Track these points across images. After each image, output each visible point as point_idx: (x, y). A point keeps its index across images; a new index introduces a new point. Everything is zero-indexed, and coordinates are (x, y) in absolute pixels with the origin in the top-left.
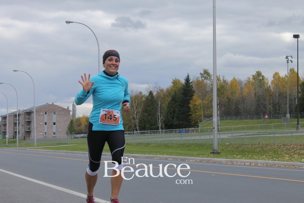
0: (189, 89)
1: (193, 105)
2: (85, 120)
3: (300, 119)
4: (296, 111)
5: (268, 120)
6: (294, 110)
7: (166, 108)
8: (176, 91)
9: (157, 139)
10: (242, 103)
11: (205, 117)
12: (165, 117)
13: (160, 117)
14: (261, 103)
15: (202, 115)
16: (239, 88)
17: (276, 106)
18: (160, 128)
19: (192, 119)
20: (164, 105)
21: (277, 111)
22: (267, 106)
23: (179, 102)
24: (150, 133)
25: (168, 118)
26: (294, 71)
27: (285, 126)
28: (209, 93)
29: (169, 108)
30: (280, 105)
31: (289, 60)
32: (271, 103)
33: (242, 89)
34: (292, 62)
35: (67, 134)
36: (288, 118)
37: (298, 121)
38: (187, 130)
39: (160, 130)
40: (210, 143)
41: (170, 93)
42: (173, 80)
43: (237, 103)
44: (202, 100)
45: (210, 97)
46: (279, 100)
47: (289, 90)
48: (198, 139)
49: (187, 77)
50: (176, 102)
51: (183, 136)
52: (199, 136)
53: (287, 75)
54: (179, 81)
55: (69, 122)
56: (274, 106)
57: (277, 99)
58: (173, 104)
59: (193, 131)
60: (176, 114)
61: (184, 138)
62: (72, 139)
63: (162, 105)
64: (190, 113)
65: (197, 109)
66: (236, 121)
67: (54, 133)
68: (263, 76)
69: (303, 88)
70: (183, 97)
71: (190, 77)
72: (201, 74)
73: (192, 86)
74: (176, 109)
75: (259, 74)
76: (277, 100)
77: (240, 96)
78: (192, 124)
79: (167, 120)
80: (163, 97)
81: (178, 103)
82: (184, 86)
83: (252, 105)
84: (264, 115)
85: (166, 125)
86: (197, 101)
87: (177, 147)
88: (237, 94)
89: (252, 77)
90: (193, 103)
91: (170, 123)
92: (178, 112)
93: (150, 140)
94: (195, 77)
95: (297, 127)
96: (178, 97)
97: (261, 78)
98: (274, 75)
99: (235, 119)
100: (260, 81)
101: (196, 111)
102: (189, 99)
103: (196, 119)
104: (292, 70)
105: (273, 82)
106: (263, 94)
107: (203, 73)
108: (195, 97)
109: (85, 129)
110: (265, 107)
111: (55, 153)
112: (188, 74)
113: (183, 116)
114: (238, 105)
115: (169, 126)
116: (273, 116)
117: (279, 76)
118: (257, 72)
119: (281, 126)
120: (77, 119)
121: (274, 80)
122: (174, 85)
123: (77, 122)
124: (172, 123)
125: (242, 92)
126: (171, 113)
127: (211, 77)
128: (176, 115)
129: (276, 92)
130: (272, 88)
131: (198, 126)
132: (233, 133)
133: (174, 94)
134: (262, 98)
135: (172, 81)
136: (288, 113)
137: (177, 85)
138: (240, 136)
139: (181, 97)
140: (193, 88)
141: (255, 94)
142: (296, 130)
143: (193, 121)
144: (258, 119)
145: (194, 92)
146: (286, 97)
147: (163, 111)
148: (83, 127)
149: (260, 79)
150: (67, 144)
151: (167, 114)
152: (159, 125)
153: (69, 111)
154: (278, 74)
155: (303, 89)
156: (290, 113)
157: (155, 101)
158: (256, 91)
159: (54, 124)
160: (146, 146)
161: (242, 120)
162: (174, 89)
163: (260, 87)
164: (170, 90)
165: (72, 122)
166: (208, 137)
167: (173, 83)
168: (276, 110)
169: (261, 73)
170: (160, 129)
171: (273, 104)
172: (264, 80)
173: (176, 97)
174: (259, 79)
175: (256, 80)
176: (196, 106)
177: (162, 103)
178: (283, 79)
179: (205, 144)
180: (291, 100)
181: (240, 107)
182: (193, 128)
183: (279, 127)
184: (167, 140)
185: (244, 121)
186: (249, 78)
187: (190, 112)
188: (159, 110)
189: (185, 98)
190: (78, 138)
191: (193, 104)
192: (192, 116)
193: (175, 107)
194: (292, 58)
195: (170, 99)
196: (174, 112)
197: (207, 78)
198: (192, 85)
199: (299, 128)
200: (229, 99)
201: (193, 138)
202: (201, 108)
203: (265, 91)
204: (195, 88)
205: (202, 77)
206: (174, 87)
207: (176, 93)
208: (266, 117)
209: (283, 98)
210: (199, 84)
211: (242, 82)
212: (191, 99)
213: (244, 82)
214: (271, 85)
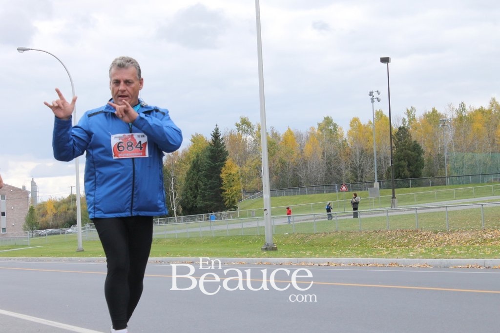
0: (219, 149)
1: (227, 175)
2: (52, 206)
3: (395, 190)
4: (388, 178)
5: (345, 193)
6: (384, 176)
7: (183, 181)
8: (198, 153)
9: (173, 232)
10: (303, 168)
11: (246, 192)
12: (182, 195)
13: (175, 195)
14: (334, 167)
15: (241, 190)
16: (298, 144)
17: (357, 170)
18: (175, 213)
19: (225, 197)
20: (179, 177)
21: (359, 179)
22: (343, 171)
23: (203, 170)
24: (160, 223)
25: (187, 198)
26: (382, 116)
27: (373, 201)
28: (251, 154)
29: (188, 181)
30: (362, 169)
31: (374, 98)
32: (348, 167)
33: (302, 146)
34: (379, 101)
35: (25, 229)
36: (376, 188)
37: (394, 193)
38: (219, 215)
39: (176, 217)
40: (258, 234)
41: (189, 156)
42: (193, 137)
43: (296, 168)
44: (240, 166)
45: (254, 160)
46: (361, 161)
47: (376, 145)
48: (239, 229)
49: (214, 131)
50: (199, 171)
51: (215, 225)
52: (241, 224)
53: (372, 122)
54: (203, 137)
55: (27, 211)
56: (354, 170)
57: (358, 159)
58: (194, 174)
59: (228, 216)
60: (199, 191)
61: (216, 228)
62: (33, 237)
63: (177, 176)
64: (222, 188)
65: (233, 181)
66: (296, 197)
67: (4, 230)
68: (335, 125)
69: (397, 140)
70: (210, 163)
71: (219, 131)
72: (237, 125)
73: (224, 145)
74: (200, 183)
75: (328, 121)
76: (358, 162)
77: (300, 157)
78: (227, 205)
79: (186, 200)
80: (178, 163)
81: (203, 172)
82: (211, 145)
83: (320, 171)
84: (340, 186)
85: (184, 208)
86: (231, 168)
87: (206, 243)
88: (296, 154)
89: (316, 127)
90: (225, 171)
91: (191, 204)
92: (203, 187)
93: (161, 233)
94: (228, 130)
95: (393, 203)
96: (201, 162)
97: (332, 127)
98: (351, 122)
99: (294, 195)
100: (331, 132)
101: (232, 183)
102: (220, 166)
103: (231, 198)
104: (379, 115)
105: (350, 133)
106: (336, 153)
107: (240, 123)
108: (228, 162)
109: (53, 221)
110: (339, 172)
111: (9, 261)
112: (217, 126)
113: (211, 192)
114: (298, 171)
115: (190, 210)
116: (352, 187)
117: (359, 123)
118: (325, 118)
119: (365, 201)
120: (40, 205)
121: (352, 129)
122: (195, 145)
123: (39, 209)
124: (194, 205)
125: (302, 151)
126: (191, 190)
127: (253, 129)
128: (201, 192)
129: (355, 148)
130: (348, 143)
131: (236, 208)
132: (295, 216)
133: (195, 158)
134: (335, 159)
135: (191, 138)
136: (376, 181)
137: (199, 144)
138: (303, 220)
139: (207, 162)
140: (225, 147)
141: (323, 153)
142: (392, 207)
143: (228, 201)
144: (330, 192)
145: (227, 154)
146: (372, 156)
147: (178, 187)
148: (49, 217)
149: (331, 129)
150: (27, 246)
151: (185, 190)
152: (173, 208)
153: (27, 193)
154: (357, 120)
155: (397, 143)
156: (380, 180)
157: (166, 170)
158: (324, 148)
159: (3, 214)
160: (157, 244)
161: (305, 196)
162: (194, 150)
163: (330, 142)
164: (188, 152)
165: (32, 210)
166: (254, 224)
167: (192, 141)
168: (357, 177)
169: (332, 120)
170: (175, 215)
171: (351, 167)
172: (336, 131)
173: (199, 163)
174: (328, 130)
175: (324, 131)
176: (231, 176)
177: (176, 173)
178: (365, 127)
179: (250, 236)
180: (379, 160)
181: (300, 175)
182: (228, 212)
183: (363, 203)
184: (189, 232)
185: (307, 196)
186: (313, 129)
187: (222, 185)
188: (173, 184)
189: (214, 165)
190: (43, 236)
191: (227, 173)
192: (226, 193)
193: (198, 179)
194: (379, 94)
195: (189, 167)
196: (196, 187)
197: (247, 130)
198: (223, 143)
199: (396, 203)
200: (283, 163)
201: (231, 227)
202: (239, 179)
203: (339, 148)
204: (228, 148)
205: (238, 129)
206: (194, 147)
207: (198, 156)
208: (344, 188)
209: (367, 159)
210: (235, 140)
211: (302, 135)
212: (223, 165)
213: (304, 135)
214: (347, 139)
